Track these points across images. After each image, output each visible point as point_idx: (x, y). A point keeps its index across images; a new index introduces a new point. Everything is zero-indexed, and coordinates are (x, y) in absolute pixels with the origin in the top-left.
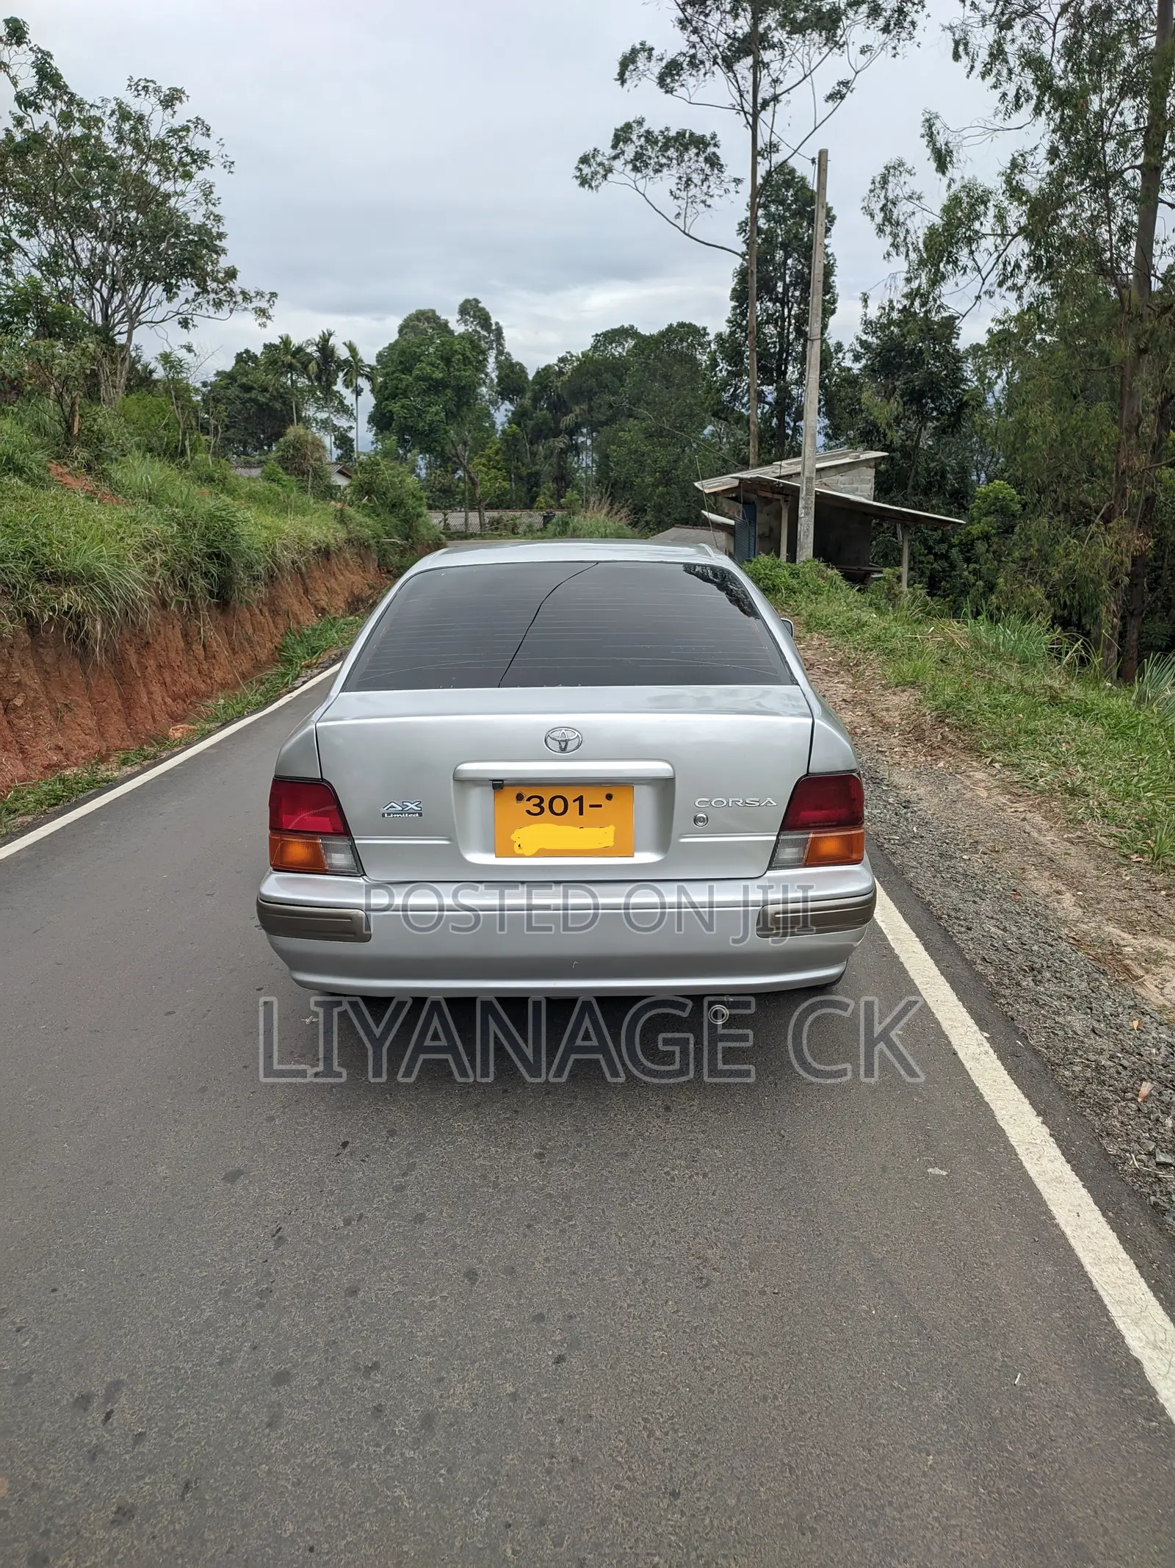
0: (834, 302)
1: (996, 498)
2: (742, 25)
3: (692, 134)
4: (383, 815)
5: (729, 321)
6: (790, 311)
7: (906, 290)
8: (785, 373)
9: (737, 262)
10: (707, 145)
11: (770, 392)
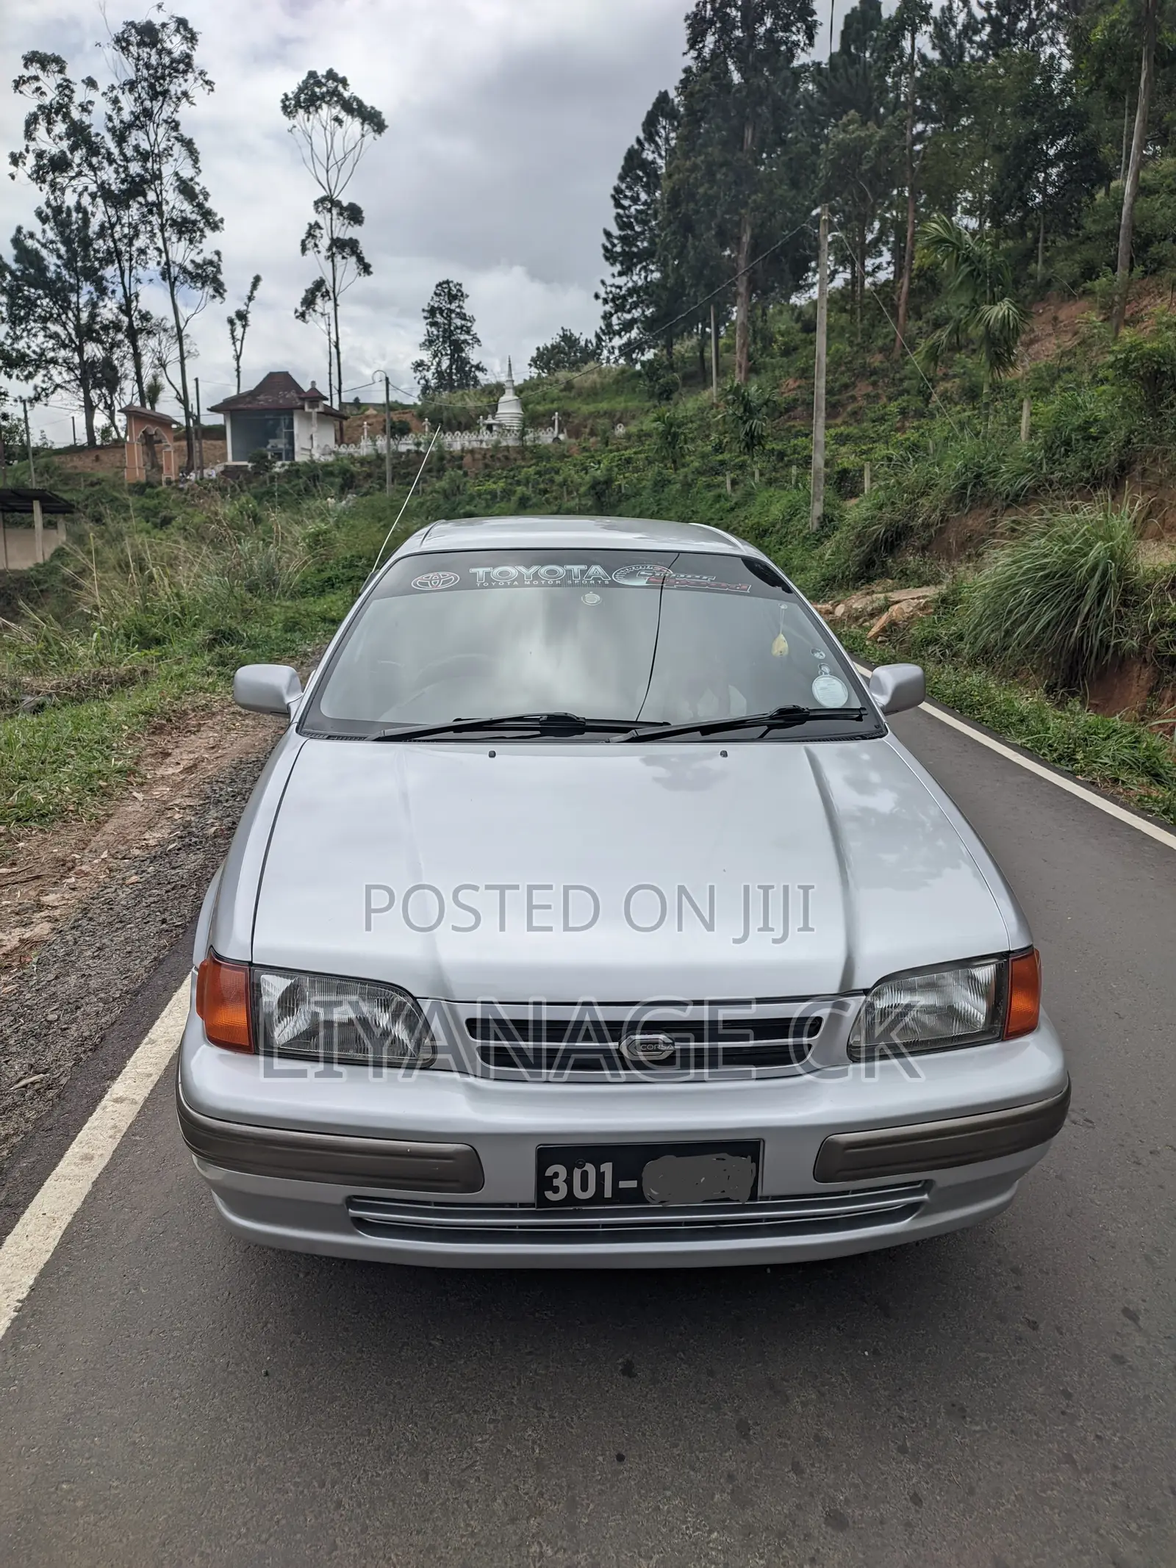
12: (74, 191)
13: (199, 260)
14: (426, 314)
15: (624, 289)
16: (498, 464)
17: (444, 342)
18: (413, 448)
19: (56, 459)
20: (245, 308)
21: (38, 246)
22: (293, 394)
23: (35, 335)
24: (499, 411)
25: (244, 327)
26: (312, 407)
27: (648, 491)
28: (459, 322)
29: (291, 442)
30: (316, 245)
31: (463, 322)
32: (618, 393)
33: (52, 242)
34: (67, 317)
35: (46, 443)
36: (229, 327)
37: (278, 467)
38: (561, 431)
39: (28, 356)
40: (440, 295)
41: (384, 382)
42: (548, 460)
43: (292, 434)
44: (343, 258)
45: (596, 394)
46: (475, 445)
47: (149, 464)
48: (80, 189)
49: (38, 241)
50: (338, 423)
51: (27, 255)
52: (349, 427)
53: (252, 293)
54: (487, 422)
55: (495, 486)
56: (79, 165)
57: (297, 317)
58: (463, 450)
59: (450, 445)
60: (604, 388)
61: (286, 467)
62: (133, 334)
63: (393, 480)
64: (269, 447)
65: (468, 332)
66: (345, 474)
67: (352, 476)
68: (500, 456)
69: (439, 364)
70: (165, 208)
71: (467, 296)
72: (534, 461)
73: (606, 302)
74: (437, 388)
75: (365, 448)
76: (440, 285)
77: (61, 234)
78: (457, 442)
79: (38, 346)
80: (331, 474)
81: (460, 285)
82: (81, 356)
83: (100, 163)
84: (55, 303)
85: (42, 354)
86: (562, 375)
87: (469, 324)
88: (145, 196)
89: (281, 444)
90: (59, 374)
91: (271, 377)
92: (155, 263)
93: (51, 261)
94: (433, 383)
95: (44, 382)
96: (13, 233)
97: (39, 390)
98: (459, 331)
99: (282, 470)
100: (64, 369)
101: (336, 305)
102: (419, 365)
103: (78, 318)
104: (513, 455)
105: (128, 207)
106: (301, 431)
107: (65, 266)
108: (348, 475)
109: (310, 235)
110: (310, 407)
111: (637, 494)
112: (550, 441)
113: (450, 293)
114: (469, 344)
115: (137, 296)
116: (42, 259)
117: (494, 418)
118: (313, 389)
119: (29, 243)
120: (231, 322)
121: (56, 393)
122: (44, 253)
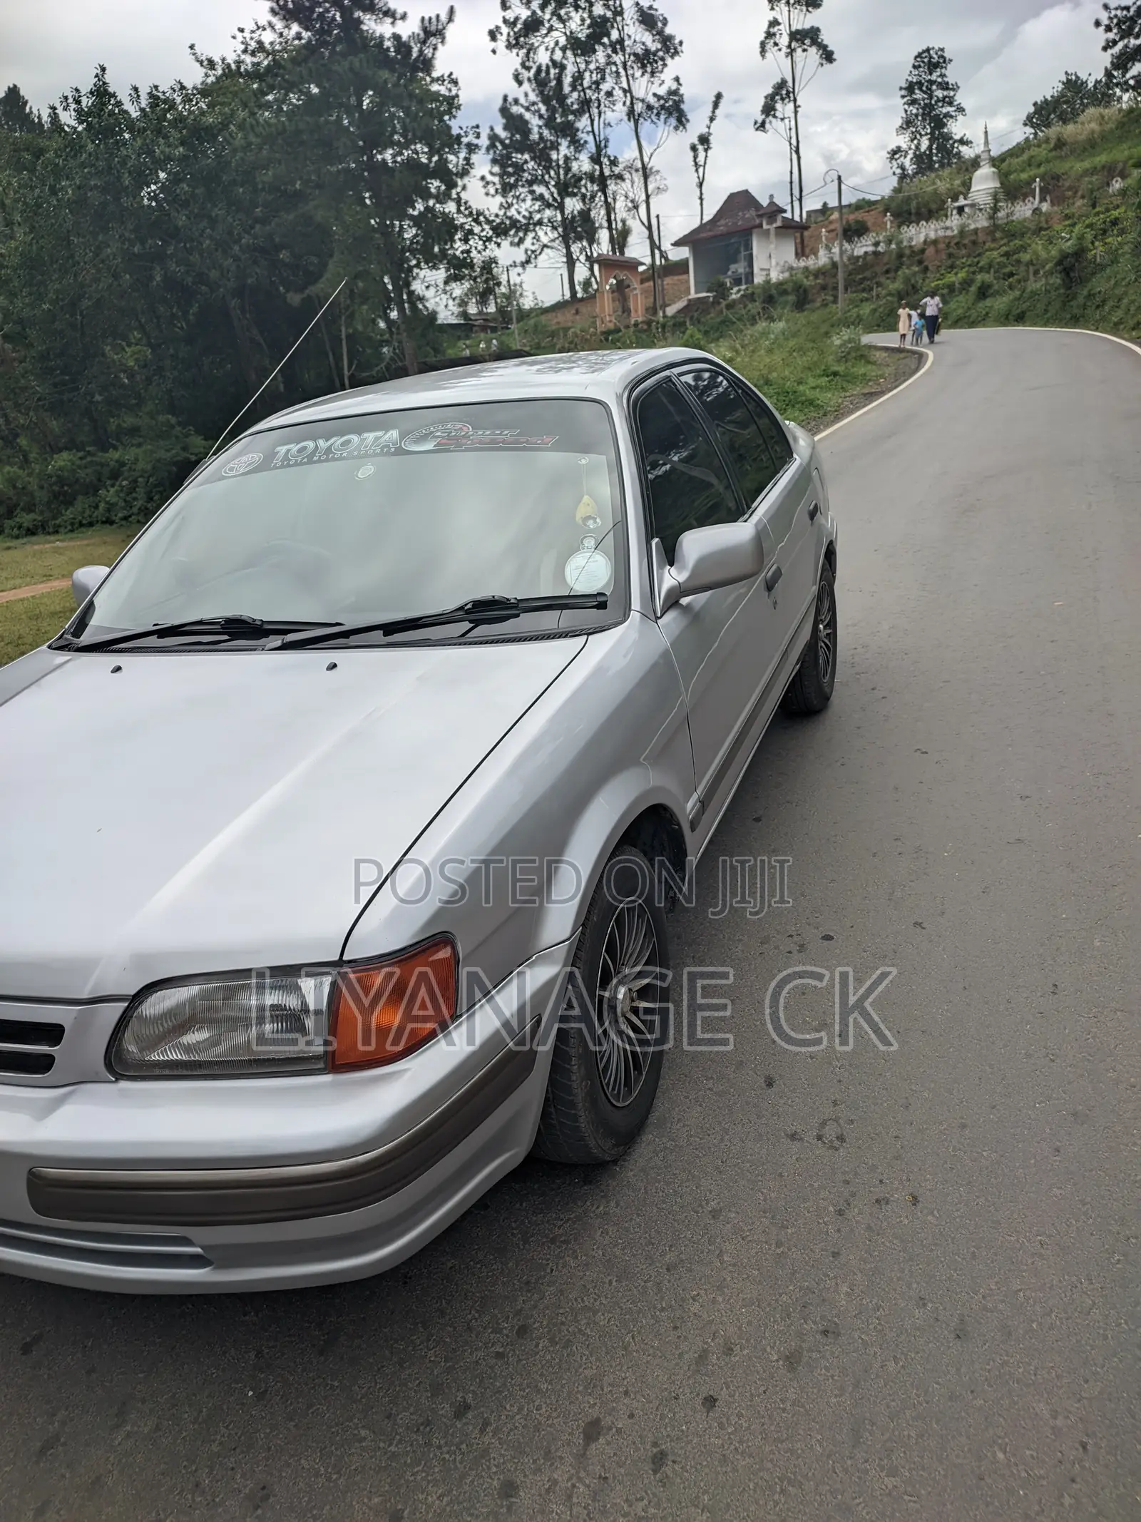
12: (547, 49)
13: (662, 91)
14: (903, 92)
15: (1132, 10)
16: (964, 252)
17: (924, 120)
18: (871, 249)
19: (543, 318)
20: (707, 130)
21: (522, 110)
22: (753, 212)
23: (524, 200)
24: (972, 190)
25: (706, 150)
26: (769, 223)
27: (1128, 256)
28: (940, 93)
29: (751, 265)
30: (776, 44)
31: (945, 93)
32: (1121, 139)
33: (534, 104)
34: (550, 176)
35: (537, 304)
36: (691, 154)
37: (735, 295)
38: (1043, 199)
39: (519, 221)
40: (920, 66)
41: (836, 182)
42: (1023, 235)
43: (751, 255)
44: (804, 50)
45: (1093, 147)
46: (941, 233)
47: (620, 310)
48: (552, 45)
49: (522, 106)
50: (798, 235)
51: (515, 123)
52: (811, 237)
53: (713, 112)
54: (956, 204)
55: (954, 279)
56: (549, 21)
57: (757, 129)
58: (925, 242)
59: (911, 239)
60: (1104, 137)
61: (742, 292)
62: (602, 182)
63: (846, 289)
64: (730, 273)
65: (951, 104)
66: (798, 291)
67: (805, 291)
68: (966, 241)
69: (918, 147)
70: (626, 43)
71: (951, 60)
72: (1005, 241)
73: (1108, 29)
74: (915, 174)
75: (822, 259)
76: (919, 55)
77: (541, 93)
78: (918, 234)
79: (526, 210)
80: (785, 292)
81: (942, 50)
82: (562, 213)
83: (567, 13)
84: (539, 165)
85: (531, 218)
86: (1055, 131)
87: (952, 93)
88: (608, 35)
89: (740, 268)
90: (546, 235)
91: (732, 197)
92: (621, 104)
93: (535, 122)
94: (910, 168)
95: (533, 244)
96: (499, 103)
97: (529, 253)
98: (940, 104)
99: (739, 295)
100: (549, 229)
101: (796, 107)
102: (895, 152)
103: (558, 174)
104: (981, 237)
105: (594, 51)
106: (760, 249)
107: (546, 125)
108: (801, 290)
109: (769, 35)
110: (768, 224)
111: (1114, 261)
112: (1029, 213)
113: (931, 61)
114: (952, 117)
115: (607, 140)
116: (527, 122)
117: (965, 199)
118: (772, 203)
119: (516, 110)
120: (694, 148)
121: (543, 254)
122: (527, 116)
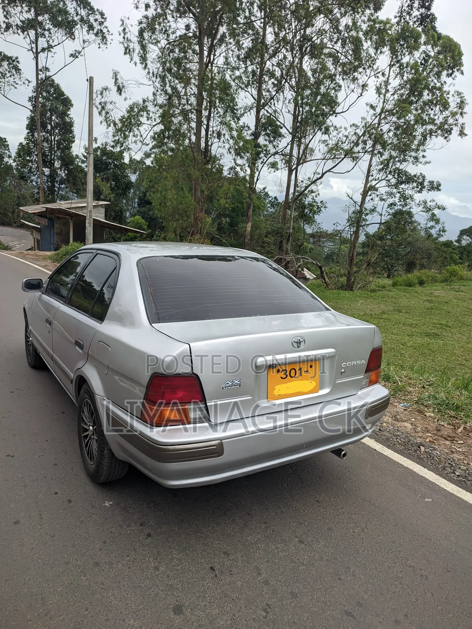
0: (74, 138)
1: (138, 223)
2: (31, 15)
3: (5, 55)
4: (223, 388)
5: (25, 138)
6: (55, 138)
7: (113, 140)
8: (54, 164)
9: (29, 114)
10: (14, 61)
11: (47, 171)
